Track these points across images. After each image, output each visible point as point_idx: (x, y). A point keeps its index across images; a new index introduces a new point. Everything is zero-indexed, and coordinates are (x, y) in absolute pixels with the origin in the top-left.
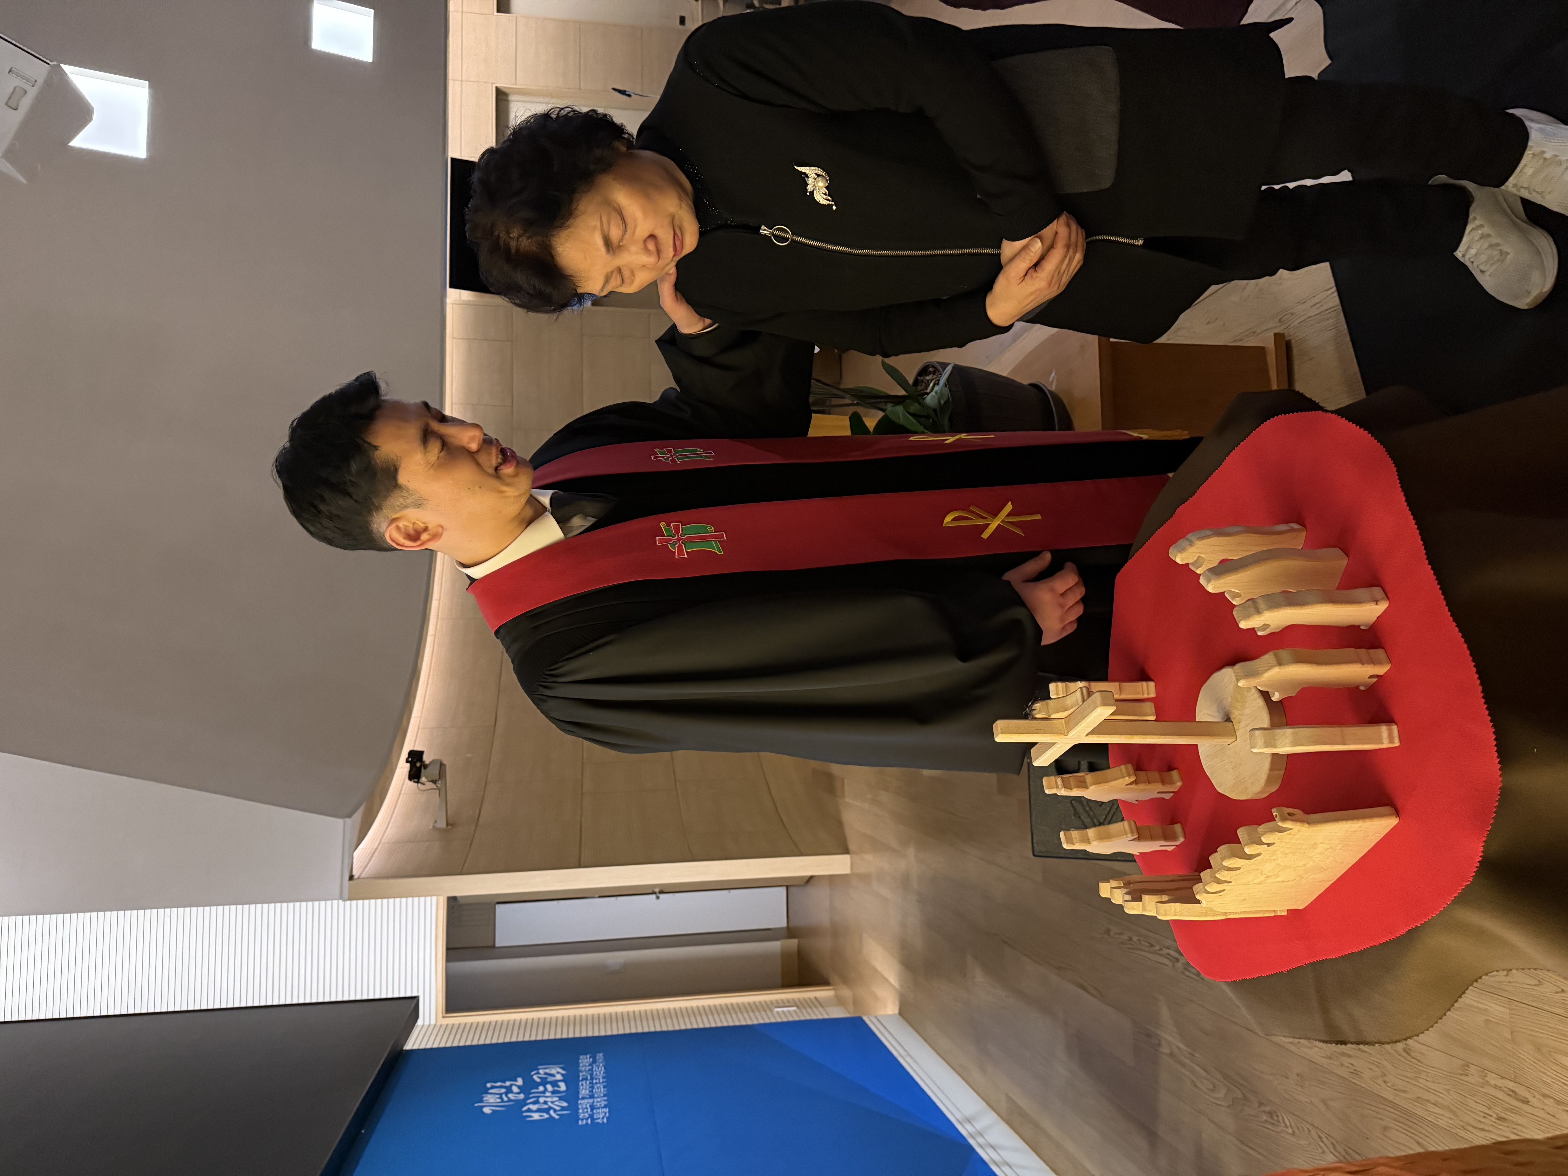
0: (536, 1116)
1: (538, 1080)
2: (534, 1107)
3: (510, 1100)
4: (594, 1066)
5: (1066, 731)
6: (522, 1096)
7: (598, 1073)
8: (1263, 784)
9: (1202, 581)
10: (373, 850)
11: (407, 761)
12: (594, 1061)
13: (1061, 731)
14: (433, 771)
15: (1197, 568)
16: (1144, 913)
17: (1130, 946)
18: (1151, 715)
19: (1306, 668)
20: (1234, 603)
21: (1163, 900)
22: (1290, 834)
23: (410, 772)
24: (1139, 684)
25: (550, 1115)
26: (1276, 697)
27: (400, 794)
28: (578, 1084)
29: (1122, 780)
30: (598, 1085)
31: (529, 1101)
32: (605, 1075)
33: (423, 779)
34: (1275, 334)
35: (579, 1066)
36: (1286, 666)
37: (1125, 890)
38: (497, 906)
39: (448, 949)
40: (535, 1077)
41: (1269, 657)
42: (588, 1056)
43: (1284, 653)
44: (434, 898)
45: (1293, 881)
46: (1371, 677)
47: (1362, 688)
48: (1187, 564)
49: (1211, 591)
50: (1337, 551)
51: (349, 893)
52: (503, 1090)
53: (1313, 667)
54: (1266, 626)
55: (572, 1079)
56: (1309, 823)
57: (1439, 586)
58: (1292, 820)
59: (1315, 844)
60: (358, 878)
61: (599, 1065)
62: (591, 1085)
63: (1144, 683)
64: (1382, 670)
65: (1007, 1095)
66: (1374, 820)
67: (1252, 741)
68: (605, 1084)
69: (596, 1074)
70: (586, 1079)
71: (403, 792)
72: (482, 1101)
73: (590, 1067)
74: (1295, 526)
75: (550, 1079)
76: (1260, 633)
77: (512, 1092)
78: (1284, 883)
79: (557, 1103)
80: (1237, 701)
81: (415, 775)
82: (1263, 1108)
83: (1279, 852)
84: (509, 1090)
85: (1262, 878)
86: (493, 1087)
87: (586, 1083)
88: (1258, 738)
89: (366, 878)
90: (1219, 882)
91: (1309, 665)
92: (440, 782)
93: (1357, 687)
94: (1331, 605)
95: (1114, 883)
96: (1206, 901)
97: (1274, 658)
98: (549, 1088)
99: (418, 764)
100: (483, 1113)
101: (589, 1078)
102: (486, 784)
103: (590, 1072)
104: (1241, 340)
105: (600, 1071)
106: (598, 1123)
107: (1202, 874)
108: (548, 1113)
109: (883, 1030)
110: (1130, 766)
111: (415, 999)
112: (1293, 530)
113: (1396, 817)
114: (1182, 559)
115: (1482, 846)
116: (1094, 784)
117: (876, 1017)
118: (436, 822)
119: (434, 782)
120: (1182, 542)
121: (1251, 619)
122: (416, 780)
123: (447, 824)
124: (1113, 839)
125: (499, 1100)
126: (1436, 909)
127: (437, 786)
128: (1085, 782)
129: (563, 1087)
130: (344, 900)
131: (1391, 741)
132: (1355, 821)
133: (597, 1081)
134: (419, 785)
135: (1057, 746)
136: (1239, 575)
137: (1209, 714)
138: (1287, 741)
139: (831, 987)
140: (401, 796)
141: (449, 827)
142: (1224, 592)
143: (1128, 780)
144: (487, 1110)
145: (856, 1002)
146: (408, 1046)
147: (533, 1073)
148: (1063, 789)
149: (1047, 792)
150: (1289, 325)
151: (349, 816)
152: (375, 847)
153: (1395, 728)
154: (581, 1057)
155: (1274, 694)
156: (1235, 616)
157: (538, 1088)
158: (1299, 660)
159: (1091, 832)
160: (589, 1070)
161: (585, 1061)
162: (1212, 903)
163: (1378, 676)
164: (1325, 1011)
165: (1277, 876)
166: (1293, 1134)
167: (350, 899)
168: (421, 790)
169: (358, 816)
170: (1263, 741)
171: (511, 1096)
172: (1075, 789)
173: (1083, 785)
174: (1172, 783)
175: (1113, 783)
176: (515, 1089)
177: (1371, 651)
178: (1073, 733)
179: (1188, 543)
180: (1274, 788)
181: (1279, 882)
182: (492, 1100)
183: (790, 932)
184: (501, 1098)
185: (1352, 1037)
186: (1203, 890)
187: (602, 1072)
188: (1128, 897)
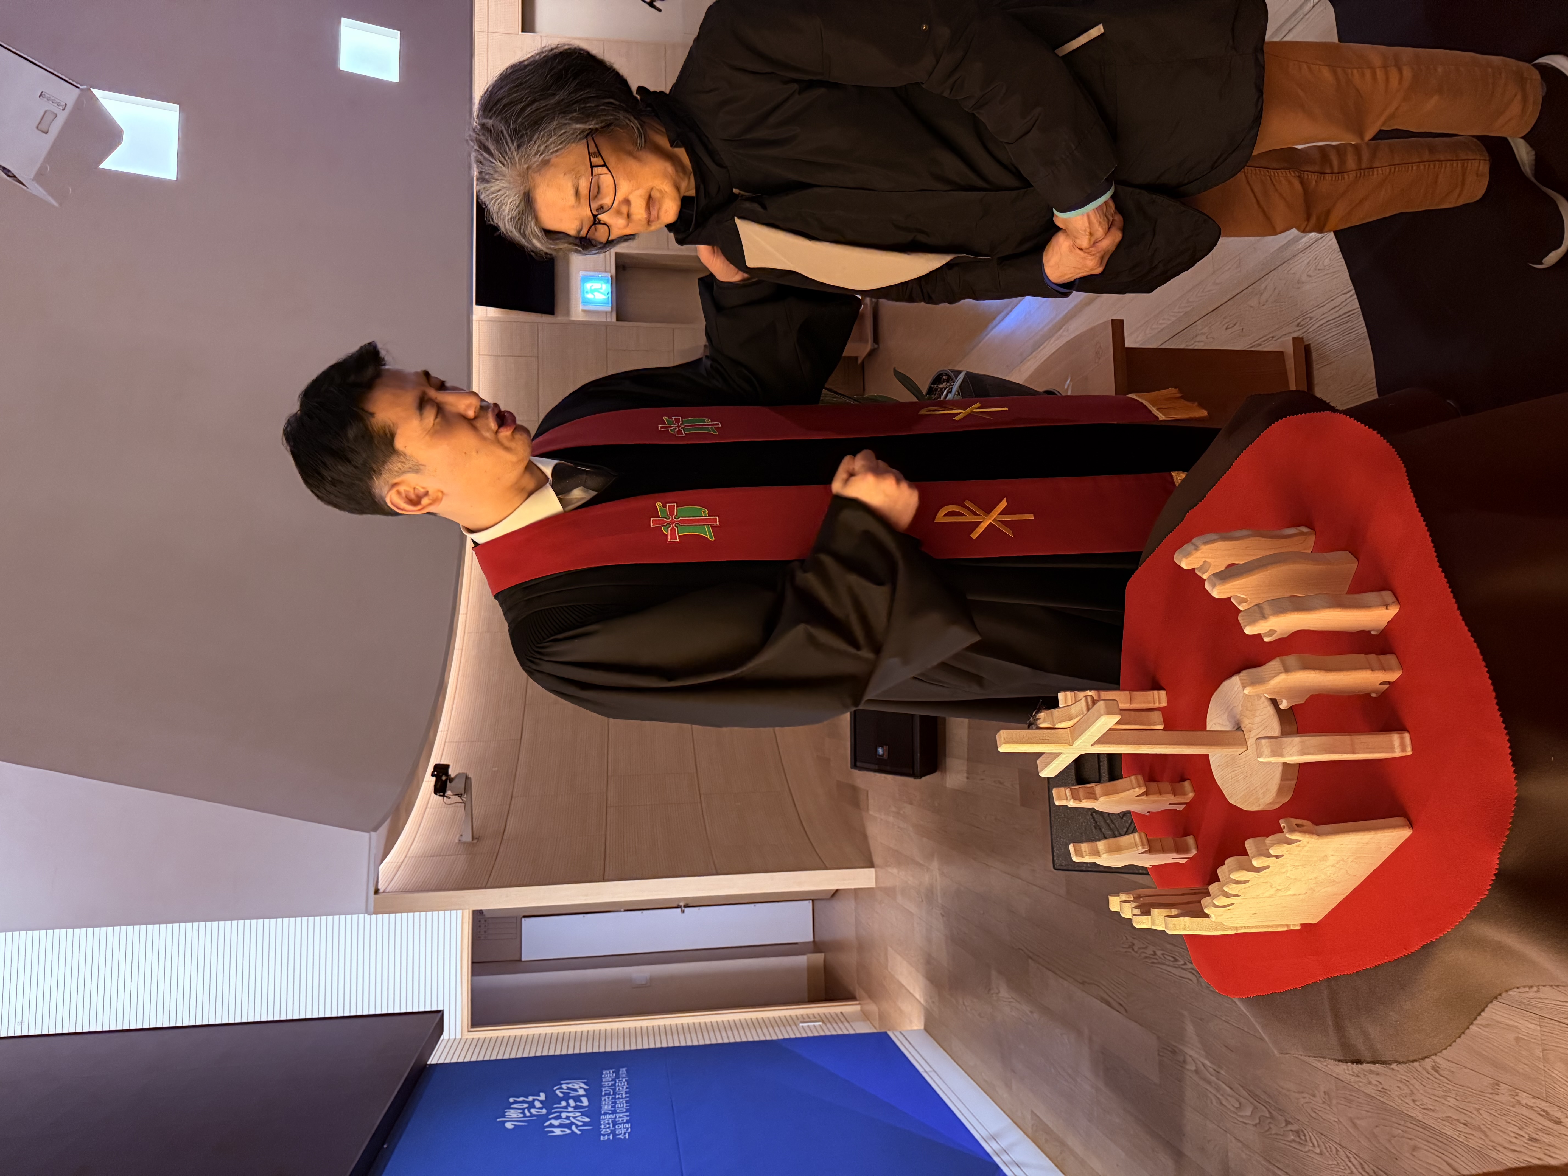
0: (558, 1132)
1: (561, 1095)
2: (556, 1123)
3: (532, 1115)
4: (617, 1081)
5: (1071, 741)
6: (544, 1111)
7: (621, 1089)
8: (1275, 795)
9: (1207, 586)
10: (399, 864)
11: (433, 775)
12: (617, 1076)
13: (1066, 740)
14: (459, 785)
15: (1204, 573)
16: (1153, 928)
17: (1155, 961)
18: (1159, 725)
19: (1314, 675)
20: (1240, 608)
21: (1173, 914)
22: (1299, 846)
23: (435, 786)
24: (1150, 693)
25: (573, 1131)
26: (1284, 705)
27: (426, 808)
28: (601, 1099)
29: (1132, 791)
30: (621, 1100)
31: (550, 1117)
32: (627, 1090)
33: (449, 793)
34: (1294, 339)
35: (602, 1081)
36: (1293, 673)
37: (1134, 904)
38: (523, 919)
39: (473, 963)
40: (558, 1092)
41: (1275, 664)
42: (611, 1071)
43: (1291, 660)
44: (460, 912)
45: (1305, 894)
46: (1382, 683)
47: (1373, 695)
48: (1193, 570)
49: (1216, 597)
50: (1346, 555)
51: (375, 907)
52: (526, 1105)
53: (1321, 673)
54: (1271, 632)
55: (594, 1094)
56: (1318, 835)
57: (1450, 590)
58: (1300, 832)
59: (1326, 856)
60: (384, 892)
61: (622, 1080)
62: (613, 1100)
63: (1156, 692)
64: (1393, 676)
65: (1032, 1112)
66: (1386, 831)
67: (1258, 750)
68: (628, 1099)
69: (619, 1089)
70: (609, 1094)
71: (429, 806)
72: (504, 1116)
73: (613, 1082)
74: (1304, 529)
75: (573, 1094)
76: (1266, 639)
77: (534, 1107)
78: (1295, 897)
79: (578, 1118)
80: (1247, 709)
81: (440, 789)
82: (1290, 1127)
83: (1288, 865)
84: (532, 1105)
85: (1272, 891)
86: (515, 1102)
87: (608, 1098)
88: (1265, 747)
89: (392, 892)
90: (1227, 895)
91: (1317, 671)
92: (465, 796)
93: (1368, 695)
94: (1339, 610)
95: (1124, 897)
96: (1215, 915)
97: (1281, 666)
98: (572, 1102)
99: (444, 778)
100: (505, 1127)
101: (612, 1093)
102: (512, 797)
103: (613, 1087)
104: (1259, 345)
105: (622, 1086)
106: (620, 1138)
107: (1211, 888)
108: (570, 1129)
109: (907, 1045)
110: (1140, 777)
111: (440, 1013)
112: (1302, 534)
113: (1409, 828)
114: (1186, 565)
115: (1498, 858)
116: (1104, 796)
117: (901, 1032)
118: (461, 835)
119: (460, 795)
120: (1188, 547)
121: (1257, 624)
122: (442, 794)
123: (473, 839)
124: (1123, 852)
125: (521, 1115)
126: (1451, 925)
127: (462, 800)
128: (1095, 794)
129: (585, 1102)
130: (370, 914)
131: (1403, 749)
132: (1366, 833)
133: (620, 1096)
134: (445, 798)
135: (1063, 756)
136: (1245, 580)
137: (1219, 723)
138: (1295, 749)
139: (857, 1002)
140: (428, 810)
141: (475, 841)
142: (1230, 598)
143: (1138, 791)
144: (509, 1125)
145: (882, 1017)
146: (433, 1060)
147: (555, 1088)
148: (1072, 800)
149: (1057, 803)
150: (1308, 329)
151: (375, 829)
152: (401, 861)
153: (1407, 736)
154: (604, 1072)
155: (1282, 701)
156: (1241, 622)
157: (560, 1104)
158: (1306, 667)
159: (1101, 845)
160: (612, 1085)
161: (608, 1076)
162: (1222, 917)
163: (1389, 683)
164: (1340, 1028)
165: (1288, 889)
166: (1321, 1154)
167: (376, 913)
168: (448, 804)
169: (384, 829)
170: (1269, 750)
171: (533, 1111)
172: (1084, 801)
173: (1093, 796)
174: (1184, 794)
175: (1123, 795)
176: (538, 1104)
177: (1382, 657)
178: (1078, 743)
179: (1193, 547)
180: (1287, 799)
181: (1290, 895)
182: (515, 1116)
183: (816, 946)
184: (523, 1113)
185: (1367, 1055)
186: (1212, 904)
187: (625, 1087)
188: (1137, 911)
